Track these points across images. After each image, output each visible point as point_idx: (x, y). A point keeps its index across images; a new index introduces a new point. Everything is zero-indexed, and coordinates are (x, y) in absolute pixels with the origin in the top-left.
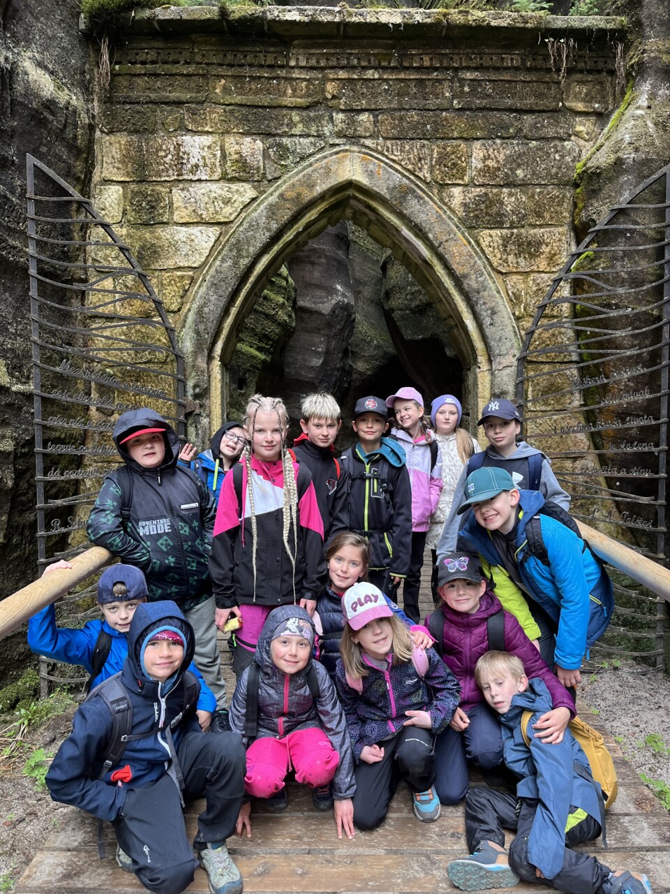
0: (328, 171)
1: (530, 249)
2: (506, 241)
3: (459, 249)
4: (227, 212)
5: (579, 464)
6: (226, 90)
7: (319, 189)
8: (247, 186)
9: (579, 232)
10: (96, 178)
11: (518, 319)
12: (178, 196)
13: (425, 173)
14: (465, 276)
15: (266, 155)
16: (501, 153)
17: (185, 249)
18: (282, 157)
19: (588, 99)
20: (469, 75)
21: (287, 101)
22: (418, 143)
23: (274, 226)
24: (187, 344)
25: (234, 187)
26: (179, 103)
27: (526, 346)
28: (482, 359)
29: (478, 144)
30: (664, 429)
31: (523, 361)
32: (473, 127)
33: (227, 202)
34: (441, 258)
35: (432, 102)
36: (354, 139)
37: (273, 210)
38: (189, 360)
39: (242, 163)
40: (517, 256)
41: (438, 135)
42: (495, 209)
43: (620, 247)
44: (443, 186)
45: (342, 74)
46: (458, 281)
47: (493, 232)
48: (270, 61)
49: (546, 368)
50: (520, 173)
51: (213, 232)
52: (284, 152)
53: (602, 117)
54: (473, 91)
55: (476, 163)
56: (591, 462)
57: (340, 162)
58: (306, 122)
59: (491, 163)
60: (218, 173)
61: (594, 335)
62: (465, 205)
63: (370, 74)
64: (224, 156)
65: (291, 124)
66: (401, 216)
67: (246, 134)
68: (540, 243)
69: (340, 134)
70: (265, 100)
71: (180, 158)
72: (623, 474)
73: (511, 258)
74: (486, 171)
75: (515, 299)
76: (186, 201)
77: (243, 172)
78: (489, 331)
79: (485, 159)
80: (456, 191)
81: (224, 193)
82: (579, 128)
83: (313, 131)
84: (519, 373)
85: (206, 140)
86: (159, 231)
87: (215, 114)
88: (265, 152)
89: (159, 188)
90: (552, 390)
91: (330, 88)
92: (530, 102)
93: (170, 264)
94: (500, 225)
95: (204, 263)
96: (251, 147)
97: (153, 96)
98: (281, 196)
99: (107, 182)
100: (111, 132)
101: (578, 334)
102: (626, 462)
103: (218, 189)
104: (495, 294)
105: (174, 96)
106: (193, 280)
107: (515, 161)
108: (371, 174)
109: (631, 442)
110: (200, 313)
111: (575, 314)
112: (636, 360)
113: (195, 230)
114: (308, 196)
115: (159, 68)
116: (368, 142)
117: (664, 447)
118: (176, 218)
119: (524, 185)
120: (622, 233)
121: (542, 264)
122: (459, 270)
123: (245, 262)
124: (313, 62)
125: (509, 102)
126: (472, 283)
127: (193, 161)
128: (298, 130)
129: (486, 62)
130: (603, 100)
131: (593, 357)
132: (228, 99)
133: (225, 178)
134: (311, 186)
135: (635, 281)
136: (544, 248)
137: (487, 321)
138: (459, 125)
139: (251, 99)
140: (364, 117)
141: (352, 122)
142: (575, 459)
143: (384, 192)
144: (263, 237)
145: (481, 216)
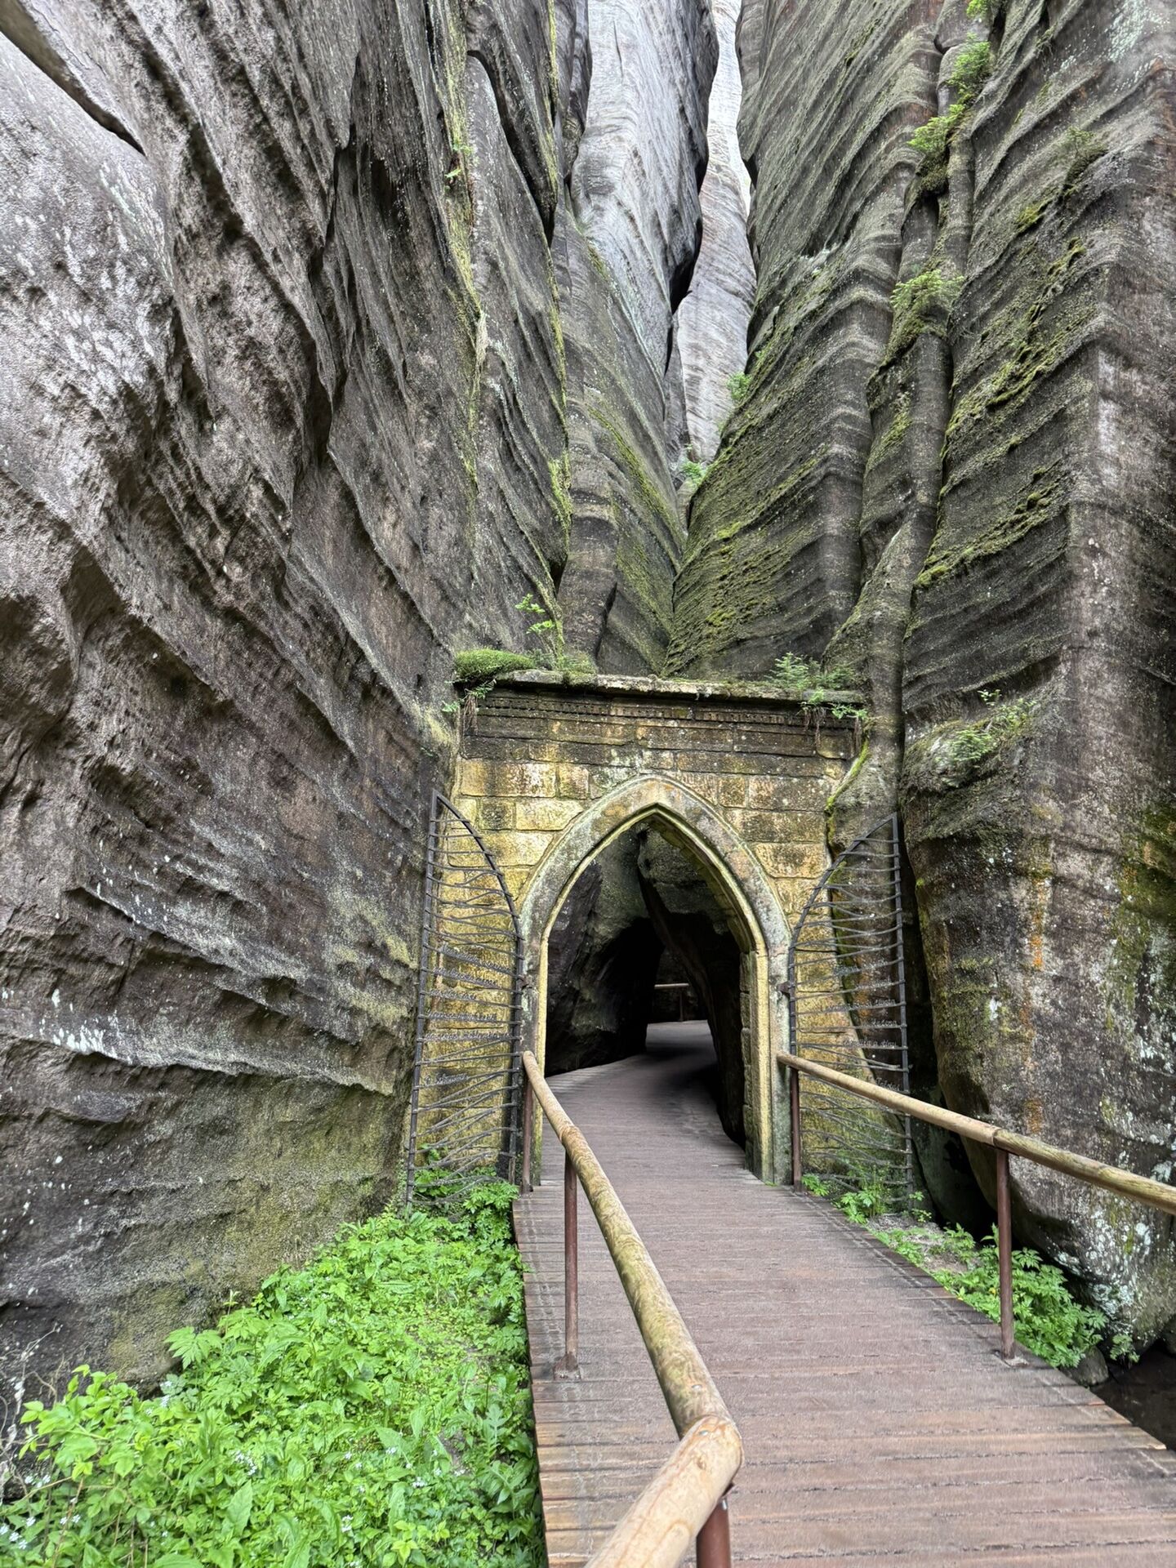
0: (640, 796)
1: (795, 859)
2: (776, 853)
3: (740, 857)
4: (558, 823)
5: (841, 1039)
6: (561, 730)
7: (632, 810)
8: (575, 803)
9: (834, 850)
10: (455, 792)
11: (787, 915)
12: (520, 808)
13: (713, 798)
14: (746, 880)
15: (591, 781)
16: (770, 786)
17: (524, 850)
18: (603, 782)
19: (836, 749)
20: (745, 728)
21: (607, 740)
22: (707, 776)
23: (598, 837)
24: (525, 930)
25: (566, 803)
26: (524, 739)
27: (794, 939)
28: (760, 946)
29: (753, 779)
30: (903, 1010)
31: (793, 949)
32: (749, 766)
33: (559, 815)
34: (726, 865)
35: (718, 746)
36: (658, 770)
37: (596, 824)
38: (526, 942)
39: (573, 786)
40: (785, 864)
41: (723, 768)
42: (767, 828)
43: (864, 868)
44: (727, 808)
45: (650, 723)
46: (740, 884)
47: (766, 845)
48: (596, 710)
49: (811, 956)
50: (785, 801)
51: (548, 837)
52: (605, 778)
53: (846, 762)
54: (748, 741)
55: (752, 792)
56: (852, 1036)
57: (649, 788)
58: (622, 755)
59: (764, 793)
60: (553, 792)
61: (848, 933)
62: (744, 824)
63: (671, 723)
64: (558, 780)
65: (610, 758)
66: (695, 831)
67: (576, 763)
68: (803, 856)
69: (647, 767)
70: (592, 739)
71: (523, 780)
72: (875, 1046)
73: (781, 866)
74: (759, 799)
75: (785, 899)
76: (527, 813)
77: (573, 793)
78: (765, 925)
79: (758, 790)
80: (737, 813)
81: (558, 808)
82: (828, 770)
83: (627, 763)
84: (790, 960)
85: (545, 768)
86: (504, 835)
87: (552, 749)
88: (590, 776)
89: (505, 802)
90: (816, 975)
91: (641, 732)
92: (790, 749)
93: (512, 862)
94: (771, 840)
95: (539, 862)
96: (579, 773)
97: (504, 732)
98: (603, 813)
99: (462, 796)
100: (470, 758)
101: (835, 931)
102: (877, 1037)
103: (552, 804)
104: (769, 893)
105: (521, 733)
106: (529, 875)
107: (782, 792)
108: (673, 799)
109: (879, 1019)
110: (535, 904)
111: (833, 915)
112: (882, 954)
113: (532, 836)
114: (623, 814)
115: (510, 712)
116: (670, 773)
117: (904, 1024)
118: (518, 826)
119: (788, 810)
120: (864, 858)
121: (805, 871)
122: (741, 875)
123: (573, 864)
124: (628, 713)
125: (775, 749)
126: (751, 884)
127: (534, 783)
128: (616, 762)
129: (758, 719)
130: (847, 751)
131: (849, 951)
132: (563, 737)
133: (559, 796)
134: (626, 807)
135: (876, 895)
136: (806, 860)
137: (764, 917)
138: (739, 764)
139: (580, 738)
140: (666, 755)
141: (656, 758)
142: (838, 1034)
143: (683, 813)
144: (590, 845)
145: (757, 832)
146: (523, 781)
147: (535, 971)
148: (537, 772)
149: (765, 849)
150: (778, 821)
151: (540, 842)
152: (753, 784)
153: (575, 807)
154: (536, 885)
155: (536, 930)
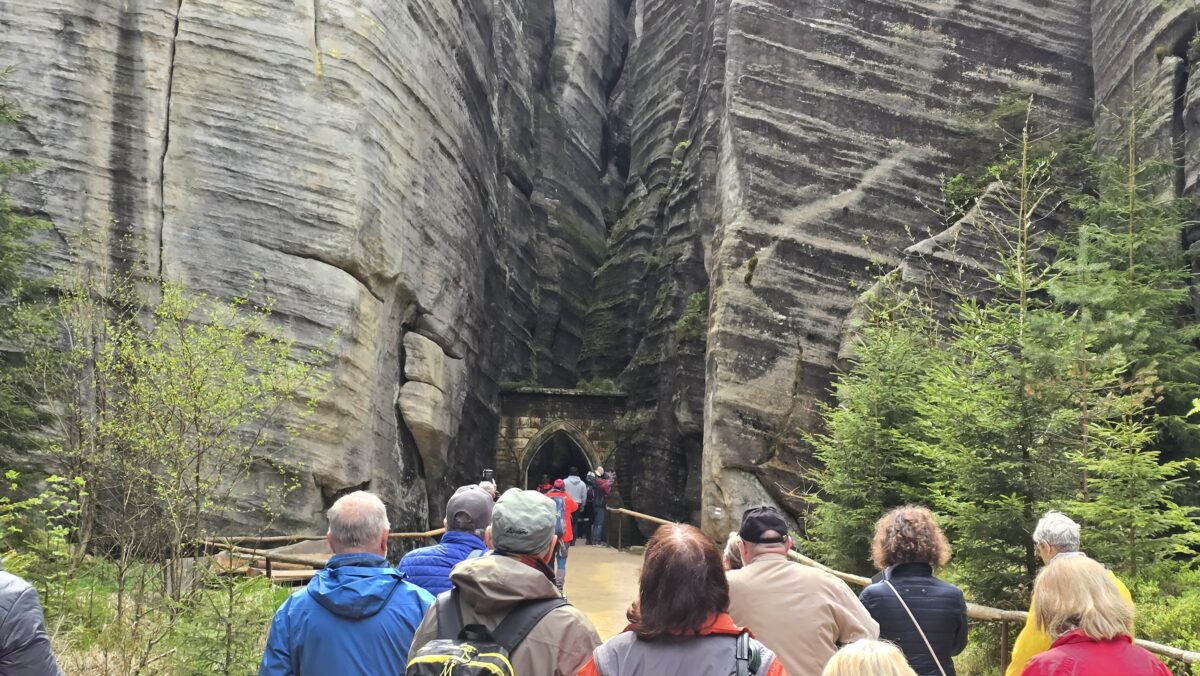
0: (556, 427)
1: (605, 446)
2: (599, 444)
4: (531, 435)
6: (532, 407)
7: (554, 431)
10: (500, 428)
12: (519, 431)
13: (580, 427)
15: (541, 422)
16: (598, 423)
17: (521, 444)
18: (545, 423)
19: (619, 411)
20: (590, 406)
21: (547, 410)
22: (578, 420)
23: (543, 439)
24: (521, 468)
25: (533, 429)
26: (520, 409)
32: (591, 416)
33: (531, 433)
34: (584, 448)
35: (582, 410)
36: (562, 418)
37: (542, 435)
38: (521, 471)
39: (535, 424)
40: (602, 447)
41: (583, 417)
42: (596, 436)
44: (584, 430)
45: (560, 406)
46: (586, 451)
48: (543, 400)
50: (603, 428)
51: (528, 440)
52: (545, 421)
54: (592, 409)
55: (592, 425)
57: (559, 424)
58: (551, 414)
59: (596, 425)
60: (530, 425)
62: (589, 435)
63: (566, 405)
64: (531, 422)
65: (547, 415)
66: (573, 437)
67: (536, 417)
68: (607, 445)
69: (559, 417)
70: (542, 409)
73: (600, 448)
74: (594, 427)
75: (601, 458)
76: (521, 432)
79: (594, 424)
80: (587, 431)
81: (531, 431)
82: (617, 418)
83: (553, 416)
85: (527, 418)
86: (515, 439)
87: (529, 412)
89: (514, 429)
91: (557, 407)
92: (605, 411)
93: (517, 447)
94: (598, 440)
95: (525, 447)
96: (538, 420)
97: (514, 408)
98: (545, 432)
99: (502, 428)
100: (504, 416)
103: (529, 429)
104: (595, 454)
105: (519, 407)
106: (522, 451)
107: (601, 425)
108: (567, 428)
110: (524, 461)
113: (523, 439)
114: (551, 433)
115: (517, 403)
116: (566, 419)
118: (519, 436)
119: (604, 430)
121: (608, 450)
123: (535, 448)
124: (553, 400)
125: (600, 411)
126: (590, 453)
127: (524, 423)
128: (549, 416)
129: (594, 404)
130: (622, 412)
132: (533, 409)
133: (531, 427)
136: (609, 446)
138: (588, 416)
139: (538, 409)
140: (565, 413)
141: (562, 414)
143: (570, 432)
144: (540, 441)
145: (592, 438)
146: (520, 422)
147: (524, 480)
148: (524, 419)
149: (596, 443)
150: (600, 434)
151: (525, 441)
152: (593, 422)
153: (536, 430)
154: (524, 454)
155: (524, 468)
